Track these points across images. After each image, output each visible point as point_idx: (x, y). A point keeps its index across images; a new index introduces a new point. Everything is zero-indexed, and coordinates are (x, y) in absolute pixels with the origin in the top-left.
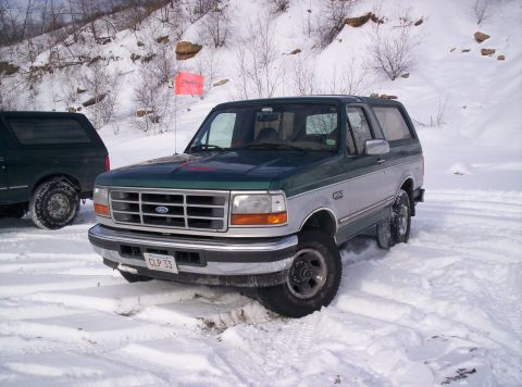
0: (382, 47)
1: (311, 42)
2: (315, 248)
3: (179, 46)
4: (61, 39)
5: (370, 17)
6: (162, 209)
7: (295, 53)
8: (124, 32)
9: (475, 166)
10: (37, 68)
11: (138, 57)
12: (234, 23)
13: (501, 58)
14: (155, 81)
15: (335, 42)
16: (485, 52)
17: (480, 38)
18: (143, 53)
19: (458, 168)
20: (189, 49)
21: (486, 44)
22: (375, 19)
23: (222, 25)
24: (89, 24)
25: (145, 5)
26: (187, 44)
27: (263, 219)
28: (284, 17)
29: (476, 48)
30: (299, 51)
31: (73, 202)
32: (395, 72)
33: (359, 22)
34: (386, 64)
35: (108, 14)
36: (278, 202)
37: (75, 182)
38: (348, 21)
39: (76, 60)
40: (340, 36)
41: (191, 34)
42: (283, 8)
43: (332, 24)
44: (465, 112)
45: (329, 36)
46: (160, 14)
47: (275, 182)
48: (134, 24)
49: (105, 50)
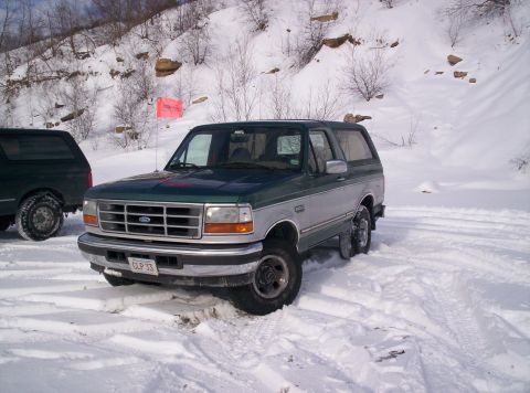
0: (357, 68)
1: (289, 61)
2: (278, 254)
3: (159, 63)
4: (39, 53)
5: (348, 38)
6: (145, 219)
7: (273, 71)
8: (103, 48)
9: (442, 184)
10: (14, 82)
11: (117, 73)
12: (213, 41)
13: (473, 81)
14: (135, 97)
15: (313, 62)
16: (457, 75)
17: (453, 61)
18: (122, 69)
19: (426, 186)
20: (168, 66)
21: (458, 67)
22: (352, 40)
23: (202, 43)
24: (68, 39)
25: (125, 21)
26: (167, 61)
27: (232, 228)
28: (263, 36)
29: (449, 70)
30: (278, 70)
31: (57, 216)
32: (370, 92)
33: (337, 43)
34: (362, 84)
35: (88, 28)
36: (245, 214)
37: (59, 197)
38: (325, 42)
39: (55, 74)
40: (317, 56)
41: (171, 51)
42: (262, 27)
43: (310, 44)
44: (436, 133)
45: (308, 56)
46: (139, 30)
47: (243, 197)
48: (113, 39)
49: (85, 65)
